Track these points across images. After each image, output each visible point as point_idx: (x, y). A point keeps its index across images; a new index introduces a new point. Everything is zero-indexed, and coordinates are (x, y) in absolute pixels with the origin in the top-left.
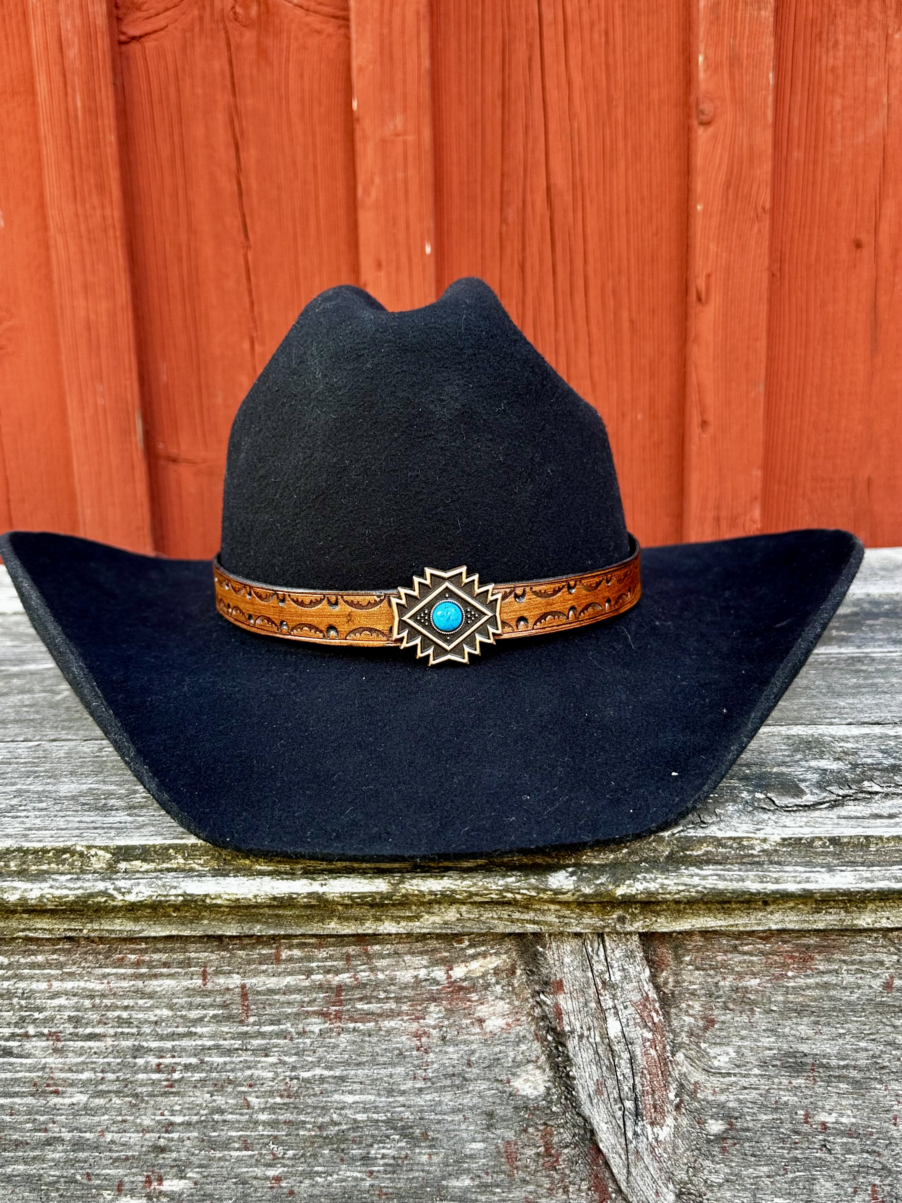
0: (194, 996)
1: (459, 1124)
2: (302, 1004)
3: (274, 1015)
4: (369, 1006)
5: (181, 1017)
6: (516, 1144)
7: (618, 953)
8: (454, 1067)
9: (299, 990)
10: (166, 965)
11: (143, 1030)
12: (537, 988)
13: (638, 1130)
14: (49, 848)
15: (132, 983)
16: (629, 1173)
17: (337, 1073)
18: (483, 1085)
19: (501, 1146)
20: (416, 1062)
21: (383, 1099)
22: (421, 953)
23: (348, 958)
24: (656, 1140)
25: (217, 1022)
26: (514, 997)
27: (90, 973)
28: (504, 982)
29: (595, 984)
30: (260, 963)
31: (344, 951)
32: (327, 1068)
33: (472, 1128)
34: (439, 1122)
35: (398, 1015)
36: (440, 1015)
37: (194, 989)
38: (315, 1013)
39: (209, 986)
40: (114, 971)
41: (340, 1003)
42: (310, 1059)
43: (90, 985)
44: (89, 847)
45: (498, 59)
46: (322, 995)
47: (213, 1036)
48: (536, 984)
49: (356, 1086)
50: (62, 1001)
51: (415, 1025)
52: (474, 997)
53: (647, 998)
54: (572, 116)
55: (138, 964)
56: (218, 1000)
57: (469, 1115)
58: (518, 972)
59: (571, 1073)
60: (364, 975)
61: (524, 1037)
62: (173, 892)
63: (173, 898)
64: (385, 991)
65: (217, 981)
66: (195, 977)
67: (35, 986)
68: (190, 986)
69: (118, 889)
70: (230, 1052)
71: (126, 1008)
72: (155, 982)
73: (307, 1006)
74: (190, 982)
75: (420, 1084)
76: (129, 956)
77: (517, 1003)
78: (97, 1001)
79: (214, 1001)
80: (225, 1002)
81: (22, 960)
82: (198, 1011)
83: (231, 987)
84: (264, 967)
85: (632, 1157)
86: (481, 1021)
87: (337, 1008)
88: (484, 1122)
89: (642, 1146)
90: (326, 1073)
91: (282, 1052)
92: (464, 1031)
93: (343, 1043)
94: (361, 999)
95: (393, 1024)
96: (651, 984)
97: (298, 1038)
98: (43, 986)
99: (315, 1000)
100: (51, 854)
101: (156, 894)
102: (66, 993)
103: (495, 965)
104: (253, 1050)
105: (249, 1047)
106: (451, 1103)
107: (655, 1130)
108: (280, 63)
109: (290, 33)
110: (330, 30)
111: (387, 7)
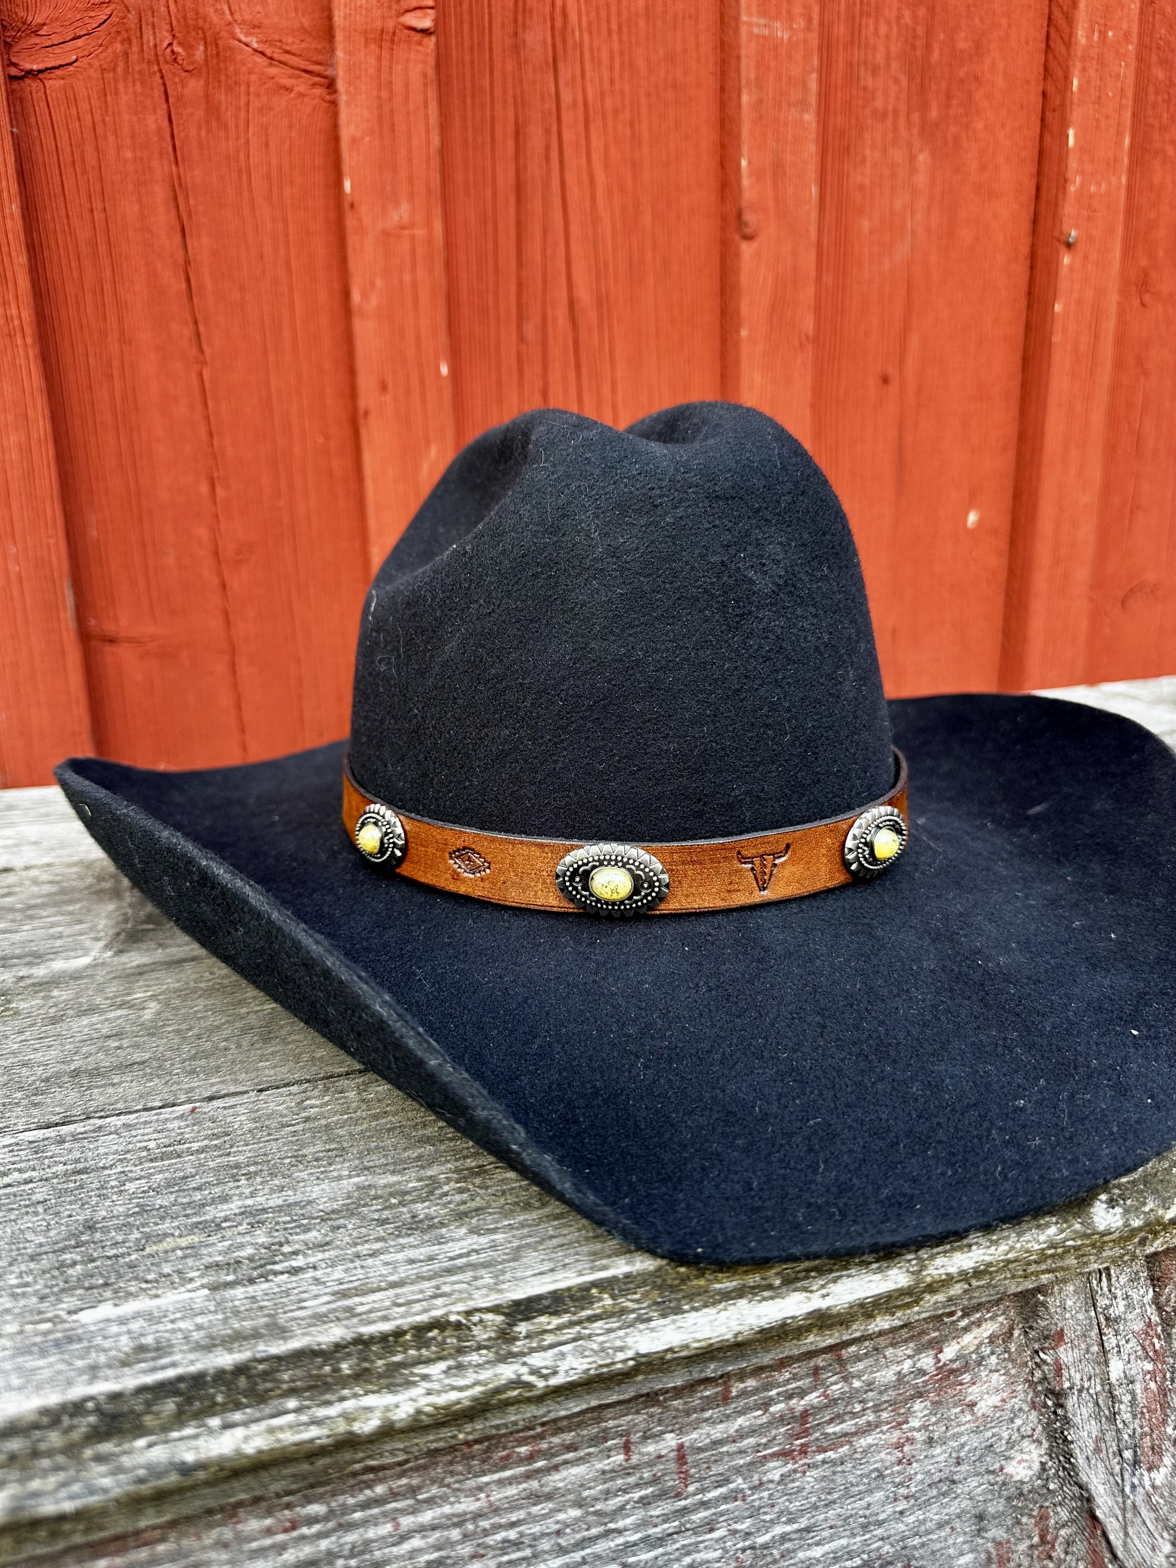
0: (612, 1479)
1: (946, 1540)
2: (757, 1448)
3: (721, 1474)
4: (841, 1426)
5: (596, 1513)
6: (1008, 1542)
7: (1123, 1279)
8: (940, 1471)
9: (753, 1431)
10: (571, 1447)
11: (539, 1548)
12: (1037, 1346)
13: (1136, 1481)
14: (405, 1328)
15: (524, 1485)
16: (1126, 1534)
17: (803, 1523)
18: (973, 1482)
19: (992, 1550)
20: (897, 1480)
21: (858, 1539)
22: (906, 1341)
23: (816, 1371)
24: (1153, 1487)
25: (644, 1505)
26: (1010, 1365)
27: (458, 1490)
28: (999, 1350)
29: (1098, 1324)
30: (703, 1410)
31: (812, 1364)
32: (790, 1521)
33: (960, 1539)
34: (923, 1545)
35: (877, 1426)
36: (926, 1412)
37: (613, 1471)
38: (774, 1455)
39: (635, 1459)
40: (496, 1476)
41: (806, 1433)
42: (767, 1517)
43: (459, 1508)
44: (469, 1313)
45: (511, 144)
46: (782, 1430)
47: (637, 1527)
48: (1036, 1341)
49: (826, 1534)
50: (416, 1542)
51: (897, 1434)
52: (966, 1378)
53: (1149, 1325)
54: (595, 220)
55: (531, 1458)
56: (646, 1475)
57: (957, 1524)
58: (1016, 1333)
59: (1069, 1438)
60: (837, 1388)
61: (1020, 1410)
62: (621, 1356)
63: (619, 1366)
64: (860, 1402)
65: (645, 1450)
66: (613, 1453)
67: (372, 1533)
68: (607, 1468)
69: (533, 1372)
70: (661, 1541)
71: (513, 1525)
72: (557, 1476)
73: (765, 1449)
74: (606, 1462)
75: (902, 1505)
76: (518, 1450)
77: (1013, 1372)
78: (470, 1527)
79: (641, 1478)
80: (654, 1475)
81: (351, 1501)
82: (619, 1499)
83: (663, 1453)
84: (708, 1414)
85: (1129, 1515)
86: (972, 1405)
87: (802, 1441)
88: (973, 1528)
89: (1139, 1499)
90: (788, 1528)
91: (731, 1519)
92: (953, 1423)
93: (808, 1483)
94: (831, 1421)
95: (870, 1440)
96: (1153, 1306)
97: (753, 1494)
98: (386, 1529)
99: (774, 1438)
100: (408, 1337)
101: (594, 1365)
102: (422, 1530)
103: (990, 1332)
104: (693, 1529)
105: (688, 1526)
106: (936, 1517)
107: (1152, 1475)
108: (237, 126)
109: (249, 86)
110: (302, 88)
111: (385, 63)
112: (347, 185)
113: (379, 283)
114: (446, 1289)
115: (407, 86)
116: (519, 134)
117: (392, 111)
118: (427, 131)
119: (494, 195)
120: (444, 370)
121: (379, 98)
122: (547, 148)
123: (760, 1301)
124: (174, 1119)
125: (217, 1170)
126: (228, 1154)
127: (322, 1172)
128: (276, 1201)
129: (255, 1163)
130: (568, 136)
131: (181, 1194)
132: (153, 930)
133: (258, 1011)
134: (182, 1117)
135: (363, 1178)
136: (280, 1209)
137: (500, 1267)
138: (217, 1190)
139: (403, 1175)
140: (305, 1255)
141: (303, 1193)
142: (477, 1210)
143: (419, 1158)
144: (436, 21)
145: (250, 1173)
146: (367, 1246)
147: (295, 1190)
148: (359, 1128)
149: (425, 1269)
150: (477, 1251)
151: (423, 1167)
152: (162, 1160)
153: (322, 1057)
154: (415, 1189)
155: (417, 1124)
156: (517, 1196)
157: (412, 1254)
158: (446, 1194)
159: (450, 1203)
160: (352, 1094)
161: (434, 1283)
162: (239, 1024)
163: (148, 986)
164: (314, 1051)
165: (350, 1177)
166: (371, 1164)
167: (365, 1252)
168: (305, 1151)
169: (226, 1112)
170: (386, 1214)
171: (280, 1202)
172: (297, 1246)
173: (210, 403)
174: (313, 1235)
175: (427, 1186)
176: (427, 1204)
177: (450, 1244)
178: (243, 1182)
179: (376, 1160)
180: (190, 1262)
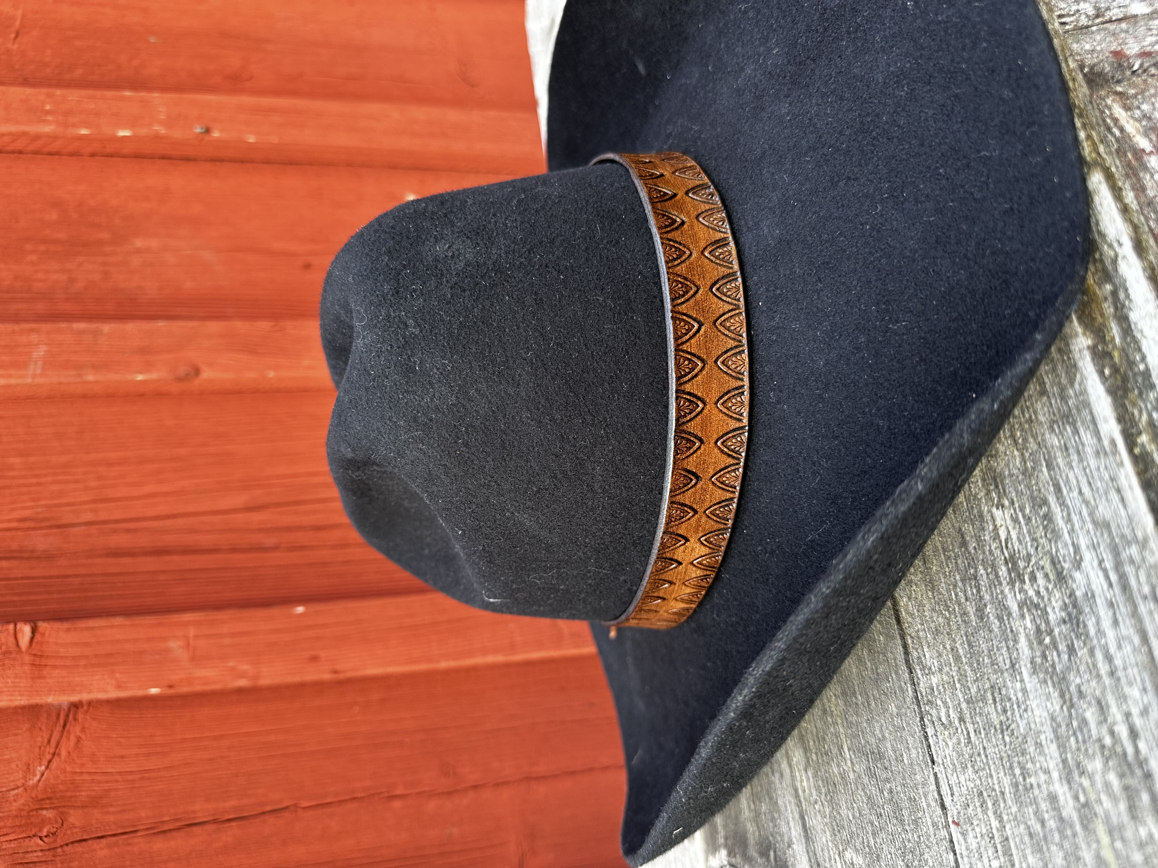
12: (1128, 73)
22: (1140, 179)
26: (1147, 94)
28: (1136, 103)
29: (1103, 24)
45: (123, 560)
48: (1124, 74)
54: (183, 492)
58: (1119, 89)
77: (1152, 91)
103: (1121, 110)
108: (107, 782)
109: (76, 772)
110: (78, 729)
111: (58, 662)
112: (154, 691)
113: (231, 664)
114: (1146, 590)
115: (76, 644)
116: (116, 553)
117: (96, 656)
118: (112, 627)
119: (163, 572)
120: (300, 609)
121: (85, 666)
122: (128, 531)
123: (1131, 301)
124: (966, 842)
125: (1021, 805)
126: (1003, 793)
127: (1019, 707)
128: (1052, 749)
129: (1011, 768)
130: (118, 515)
131: (1049, 838)
132: (775, 852)
133: (852, 763)
134: (964, 834)
135: (1023, 669)
136: (1062, 747)
137: (1117, 540)
138: (1044, 806)
139: (1018, 633)
140: (1114, 723)
141: (1042, 725)
142: (1053, 563)
143: (1000, 618)
144: (26, 621)
145: (1022, 774)
146: (1100, 665)
147: (1039, 732)
148: (969, 673)
149: (1124, 610)
150: (1101, 562)
151: (1009, 614)
152: (1012, 855)
153: (897, 707)
154: (1033, 620)
155: (964, 621)
156: (1038, 527)
157: (1106, 623)
158: (1038, 593)
159: (1047, 589)
160: (935, 680)
161: (1139, 601)
162: (866, 780)
163: (830, 860)
164: (891, 714)
165: (1022, 681)
166: (1008, 662)
167: (1107, 667)
168: (996, 722)
169: (956, 794)
170: (1063, 647)
171: (1054, 747)
172: (1104, 730)
173: (328, 800)
174: (1091, 715)
175: (1029, 610)
176: (1049, 610)
177: (1094, 587)
178: (1033, 780)
179: (1003, 658)
180: (1129, 834)
